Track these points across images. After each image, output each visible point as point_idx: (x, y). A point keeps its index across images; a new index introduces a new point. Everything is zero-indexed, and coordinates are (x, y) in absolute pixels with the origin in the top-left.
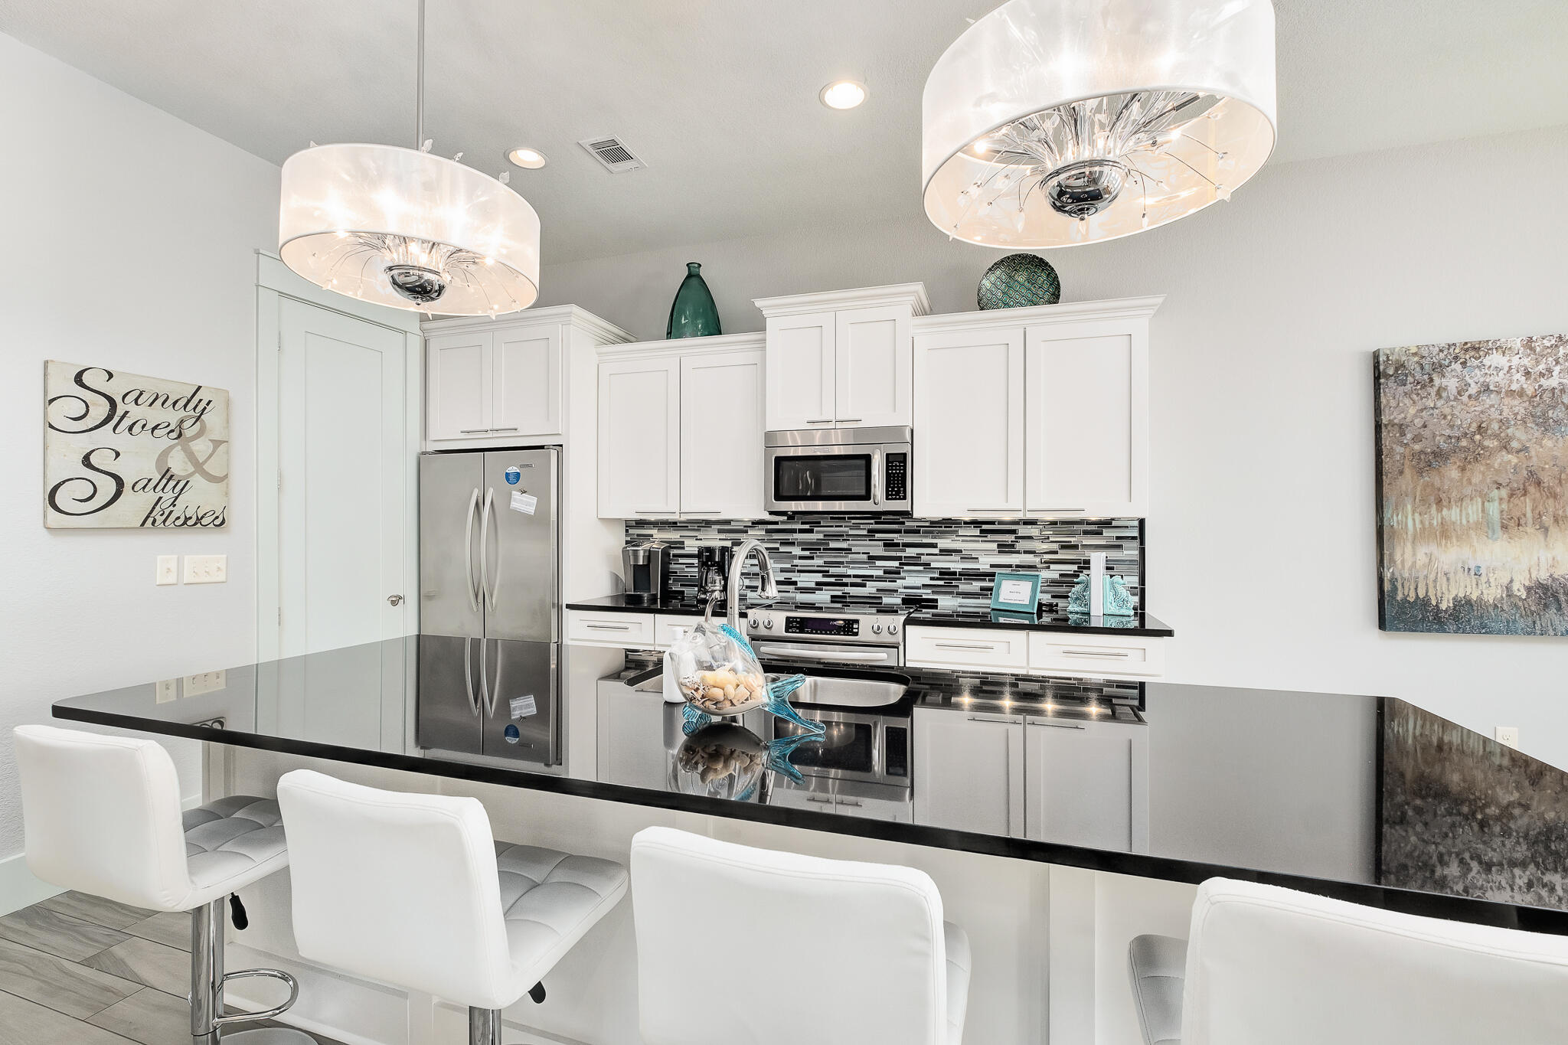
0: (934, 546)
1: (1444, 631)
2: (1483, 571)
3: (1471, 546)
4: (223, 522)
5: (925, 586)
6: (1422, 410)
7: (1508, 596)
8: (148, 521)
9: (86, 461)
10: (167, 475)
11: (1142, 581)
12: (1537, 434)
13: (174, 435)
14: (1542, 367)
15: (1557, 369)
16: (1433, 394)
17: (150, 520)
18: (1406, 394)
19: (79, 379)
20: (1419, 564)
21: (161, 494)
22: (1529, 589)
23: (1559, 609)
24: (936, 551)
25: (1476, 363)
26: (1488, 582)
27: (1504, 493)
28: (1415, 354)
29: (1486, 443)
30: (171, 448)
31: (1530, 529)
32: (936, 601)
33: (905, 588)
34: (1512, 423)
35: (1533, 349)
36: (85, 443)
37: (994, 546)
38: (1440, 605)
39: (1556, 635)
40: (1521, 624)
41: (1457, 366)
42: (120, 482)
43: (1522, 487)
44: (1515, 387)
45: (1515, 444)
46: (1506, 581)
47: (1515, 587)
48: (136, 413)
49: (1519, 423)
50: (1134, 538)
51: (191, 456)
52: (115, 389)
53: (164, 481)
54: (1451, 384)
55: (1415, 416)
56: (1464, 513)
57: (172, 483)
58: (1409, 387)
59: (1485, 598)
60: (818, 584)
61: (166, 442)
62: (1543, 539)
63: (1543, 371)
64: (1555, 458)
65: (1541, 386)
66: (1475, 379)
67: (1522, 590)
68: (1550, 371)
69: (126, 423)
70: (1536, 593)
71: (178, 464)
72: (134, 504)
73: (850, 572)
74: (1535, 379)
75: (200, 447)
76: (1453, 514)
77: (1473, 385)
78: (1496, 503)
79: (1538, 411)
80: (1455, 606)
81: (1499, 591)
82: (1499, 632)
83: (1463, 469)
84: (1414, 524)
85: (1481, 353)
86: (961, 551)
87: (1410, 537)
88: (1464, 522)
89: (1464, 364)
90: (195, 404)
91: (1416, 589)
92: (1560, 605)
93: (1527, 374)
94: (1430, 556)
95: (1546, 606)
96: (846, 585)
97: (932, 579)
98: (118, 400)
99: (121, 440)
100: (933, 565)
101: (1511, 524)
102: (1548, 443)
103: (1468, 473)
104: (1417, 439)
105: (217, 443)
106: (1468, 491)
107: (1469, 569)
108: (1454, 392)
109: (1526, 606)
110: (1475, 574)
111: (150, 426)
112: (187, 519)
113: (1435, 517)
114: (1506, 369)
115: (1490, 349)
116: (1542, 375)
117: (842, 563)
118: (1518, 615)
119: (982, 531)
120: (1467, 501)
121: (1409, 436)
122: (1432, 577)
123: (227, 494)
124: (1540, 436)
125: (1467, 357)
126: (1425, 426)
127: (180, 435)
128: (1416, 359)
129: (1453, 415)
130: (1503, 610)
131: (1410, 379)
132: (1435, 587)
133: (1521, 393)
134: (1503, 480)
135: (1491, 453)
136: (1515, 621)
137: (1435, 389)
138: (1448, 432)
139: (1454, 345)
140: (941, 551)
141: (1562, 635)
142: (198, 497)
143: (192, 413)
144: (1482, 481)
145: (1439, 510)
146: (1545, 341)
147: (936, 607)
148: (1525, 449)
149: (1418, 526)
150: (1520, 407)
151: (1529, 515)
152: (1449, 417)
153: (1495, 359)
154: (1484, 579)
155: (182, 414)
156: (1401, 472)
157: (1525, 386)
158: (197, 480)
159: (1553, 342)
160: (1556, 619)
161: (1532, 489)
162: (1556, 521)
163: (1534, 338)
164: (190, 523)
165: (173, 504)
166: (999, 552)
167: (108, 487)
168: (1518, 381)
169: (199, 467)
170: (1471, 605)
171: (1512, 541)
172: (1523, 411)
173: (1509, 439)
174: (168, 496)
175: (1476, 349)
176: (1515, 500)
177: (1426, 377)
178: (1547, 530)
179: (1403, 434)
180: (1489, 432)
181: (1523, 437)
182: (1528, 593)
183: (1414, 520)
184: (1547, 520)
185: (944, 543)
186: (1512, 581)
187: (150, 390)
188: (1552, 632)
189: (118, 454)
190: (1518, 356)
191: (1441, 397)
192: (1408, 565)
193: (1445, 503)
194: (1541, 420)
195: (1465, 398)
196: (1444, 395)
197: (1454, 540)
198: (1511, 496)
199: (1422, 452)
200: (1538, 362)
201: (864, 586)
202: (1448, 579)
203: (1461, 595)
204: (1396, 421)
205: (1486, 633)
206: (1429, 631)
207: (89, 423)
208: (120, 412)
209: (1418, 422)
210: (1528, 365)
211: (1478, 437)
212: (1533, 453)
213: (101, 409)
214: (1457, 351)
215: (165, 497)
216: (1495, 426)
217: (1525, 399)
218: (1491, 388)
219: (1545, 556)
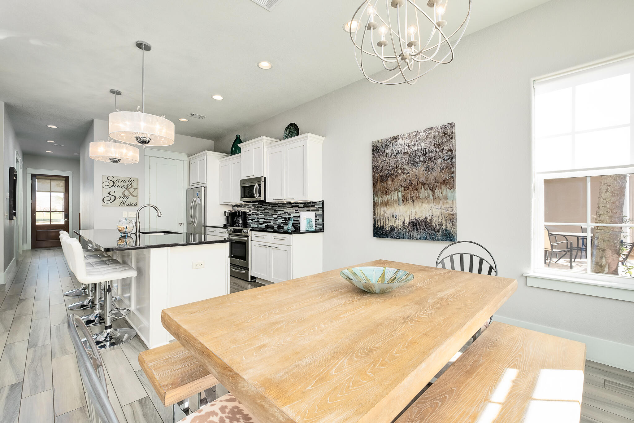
0: (283, 211)
1: (388, 238)
2: (397, 217)
3: (394, 208)
4: (136, 205)
5: (282, 223)
6: (382, 161)
7: (404, 225)
8: (121, 205)
9: (109, 193)
10: (125, 196)
11: (323, 221)
12: (411, 167)
13: (126, 188)
14: (413, 143)
15: (417, 143)
16: (385, 156)
17: (121, 204)
18: (378, 156)
19: (108, 179)
20: (381, 214)
21: (123, 199)
22: (409, 223)
23: (417, 230)
24: (283, 212)
25: (396, 143)
26: (399, 220)
27: (403, 189)
28: (381, 142)
29: (398, 171)
30: (125, 190)
31: (409, 201)
32: (283, 227)
33: (278, 223)
34: (405, 164)
35: (410, 137)
36: (109, 190)
37: (294, 210)
38: (387, 229)
39: (416, 239)
40: (407, 235)
41: (391, 145)
42: (115, 197)
43: (407, 186)
44: (406, 151)
45: (406, 171)
46: (403, 220)
47: (406, 222)
48: (118, 184)
49: (407, 163)
50: (321, 207)
51: (129, 192)
52: (114, 180)
53: (124, 197)
54: (389, 151)
55: (380, 164)
56: (392, 196)
57: (125, 197)
58: (379, 154)
59: (398, 226)
60: (263, 222)
61: (124, 189)
62: (413, 205)
63: (413, 145)
64: (416, 175)
65: (412, 150)
66: (395, 149)
67: (407, 223)
68: (415, 144)
69: (116, 186)
70: (411, 224)
71: (127, 193)
72: (118, 202)
73: (269, 219)
74: (411, 147)
75: (131, 190)
76: (390, 197)
77: (395, 151)
78: (401, 192)
79: (412, 159)
80: (390, 229)
81: (401, 224)
82: (401, 238)
83: (392, 181)
84: (380, 201)
85: (397, 140)
86: (288, 212)
87: (379, 205)
88: (393, 200)
89: (393, 144)
90: (130, 182)
91: (381, 223)
92: (417, 229)
93: (409, 146)
94: (384, 211)
95: (414, 229)
96: (267, 222)
97: (283, 220)
98: (115, 182)
99: (115, 189)
100: (283, 216)
101: (404, 200)
102: (414, 170)
103: (393, 183)
104: (381, 171)
105: (135, 189)
106: (393, 188)
107: (394, 216)
108: (390, 154)
109: (408, 229)
110: (395, 218)
111: (121, 186)
112: (128, 204)
113: (385, 198)
114: (403, 145)
115: (399, 138)
116: (413, 146)
117: (267, 216)
118: (406, 232)
119: (292, 206)
120: (393, 192)
121: (379, 170)
122: (384, 219)
123: (137, 199)
124: (412, 168)
125: (394, 142)
126: (383, 167)
127: (127, 188)
128: (381, 144)
129: (390, 162)
130: (402, 230)
131: (379, 151)
132: (385, 222)
133: (407, 153)
134: (402, 185)
135: (400, 175)
136: (405, 234)
137: (386, 154)
138: (388, 168)
139: (390, 138)
140: (284, 212)
141: (418, 239)
142: (131, 200)
143: (130, 183)
144: (397, 185)
145: (386, 196)
146: (414, 134)
147: (283, 229)
148: (408, 173)
149: (381, 201)
150: (407, 158)
151: (409, 196)
152: (389, 163)
153: (401, 142)
154: (397, 219)
155: (127, 183)
156: (377, 183)
157: (408, 150)
158: (131, 197)
159: (416, 134)
160: (416, 234)
161: (410, 187)
162: (416, 198)
163: (411, 133)
164: (129, 205)
165: (126, 201)
166: (295, 212)
167: (113, 198)
168: (407, 149)
169: (131, 194)
170: (394, 229)
171: (405, 206)
172: (408, 159)
173: (404, 169)
174: (125, 200)
175: (396, 139)
176: (406, 191)
177: (383, 150)
178: (414, 201)
179: (378, 170)
180: (399, 167)
181: (408, 169)
182: (409, 224)
183: (380, 199)
184: (414, 198)
185: (285, 210)
186: (405, 220)
187: (121, 179)
188: (415, 238)
189: (115, 192)
190: (406, 140)
191: (387, 156)
192: (379, 215)
193: (388, 193)
194: (412, 162)
195: (393, 156)
196: (388, 155)
197: (390, 206)
198: (404, 190)
199: (382, 176)
200: (412, 141)
201: (270, 222)
202: (389, 220)
203: (392, 225)
204: (376, 166)
205: (398, 238)
206: (384, 237)
207: (110, 186)
208: (115, 184)
209: (381, 166)
210: (409, 143)
211: (396, 169)
212: (410, 174)
213: (112, 184)
214: (391, 140)
215: (124, 200)
216: (400, 165)
217: (408, 155)
218: (400, 152)
219: (413, 211)
